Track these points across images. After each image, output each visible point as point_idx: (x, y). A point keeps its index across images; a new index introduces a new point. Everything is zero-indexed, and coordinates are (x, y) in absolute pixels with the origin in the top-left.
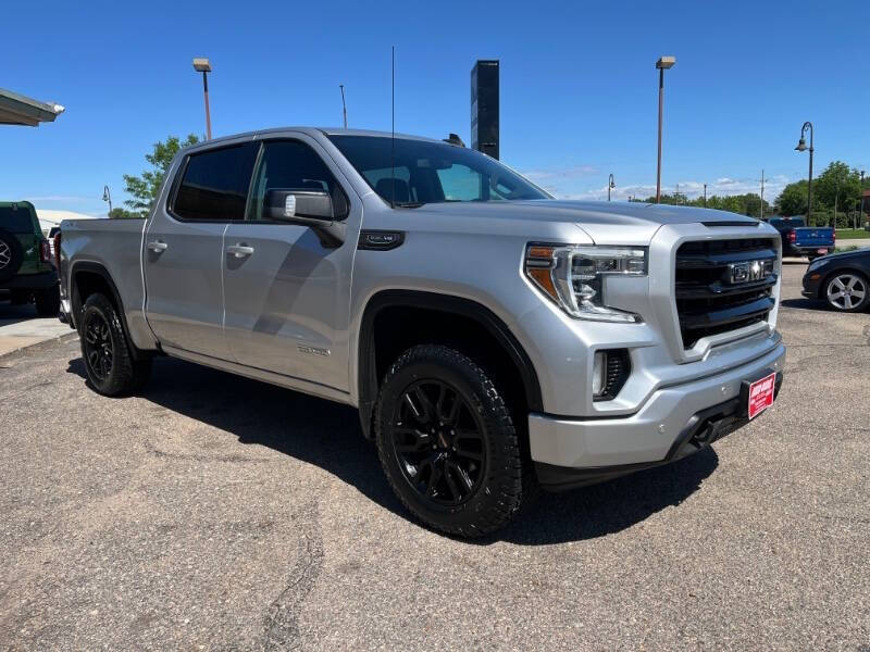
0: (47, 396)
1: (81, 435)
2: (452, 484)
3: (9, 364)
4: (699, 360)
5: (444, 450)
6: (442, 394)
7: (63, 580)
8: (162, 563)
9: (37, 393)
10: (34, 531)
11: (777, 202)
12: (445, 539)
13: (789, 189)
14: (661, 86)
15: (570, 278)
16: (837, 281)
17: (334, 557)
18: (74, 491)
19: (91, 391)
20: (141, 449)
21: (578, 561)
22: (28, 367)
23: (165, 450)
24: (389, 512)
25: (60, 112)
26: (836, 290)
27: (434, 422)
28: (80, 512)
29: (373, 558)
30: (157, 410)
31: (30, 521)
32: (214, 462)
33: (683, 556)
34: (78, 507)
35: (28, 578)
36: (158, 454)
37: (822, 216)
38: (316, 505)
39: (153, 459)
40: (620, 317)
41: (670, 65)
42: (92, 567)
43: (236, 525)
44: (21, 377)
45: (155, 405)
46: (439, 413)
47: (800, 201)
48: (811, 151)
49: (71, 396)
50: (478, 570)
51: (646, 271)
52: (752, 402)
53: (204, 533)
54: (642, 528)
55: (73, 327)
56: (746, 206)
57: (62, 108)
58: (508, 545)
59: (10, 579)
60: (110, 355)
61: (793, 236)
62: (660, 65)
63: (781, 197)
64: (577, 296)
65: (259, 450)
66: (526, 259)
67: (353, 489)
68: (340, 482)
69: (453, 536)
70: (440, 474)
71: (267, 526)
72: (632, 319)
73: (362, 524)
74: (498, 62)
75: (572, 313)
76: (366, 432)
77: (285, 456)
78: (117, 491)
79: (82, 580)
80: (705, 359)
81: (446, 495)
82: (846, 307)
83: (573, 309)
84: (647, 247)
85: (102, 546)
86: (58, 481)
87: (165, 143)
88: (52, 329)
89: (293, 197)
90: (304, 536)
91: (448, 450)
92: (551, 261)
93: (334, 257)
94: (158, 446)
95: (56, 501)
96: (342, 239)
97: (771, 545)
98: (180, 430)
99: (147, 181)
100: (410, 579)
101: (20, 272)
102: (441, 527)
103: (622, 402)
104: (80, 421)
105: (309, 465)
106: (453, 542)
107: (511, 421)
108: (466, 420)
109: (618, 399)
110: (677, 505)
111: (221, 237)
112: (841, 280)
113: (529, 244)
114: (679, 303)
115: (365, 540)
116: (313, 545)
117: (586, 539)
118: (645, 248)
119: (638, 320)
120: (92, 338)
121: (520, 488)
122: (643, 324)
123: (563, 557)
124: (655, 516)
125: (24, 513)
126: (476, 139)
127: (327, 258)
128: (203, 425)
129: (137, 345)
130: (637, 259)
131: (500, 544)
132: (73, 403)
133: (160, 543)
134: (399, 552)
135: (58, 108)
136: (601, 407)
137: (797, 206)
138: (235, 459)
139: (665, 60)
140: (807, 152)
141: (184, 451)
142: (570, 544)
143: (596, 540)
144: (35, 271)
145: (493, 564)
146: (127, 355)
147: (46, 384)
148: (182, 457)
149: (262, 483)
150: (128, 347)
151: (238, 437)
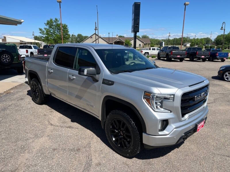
0: (22, 103)
1: (32, 117)
2: (123, 144)
3: (12, 91)
4: (186, 120)
5: (122, 135)
6: (122, 123)
7: (31, 165)
8: (54, 160)
9: (20, 102)
10: (23, 149)
11: (215, 40)
12: (121, 156)
13: (218, 36)
14: (185, 10)
15: (155, 101)
16: (227, 73)
17: (95, 161)
18: (31, 136)
19: (33, 102)
20: (47, 123)
21: (153, 165)
22: (17, 92)
23: (53, 124)
24: (108, 147)
25: (23, 22)
26: (226, 75)
27: (120, 129)
28: (34, 143)
29: (104, 162)
30: (50, 109)
31: (22, 146)
32: (65, 128)
33: (178, 164)
34: (33, 141)
35: (23, 164)
36: (51, 125)
37: (226, 46)
38: (90, 144)
39: (50, 126)
40: (166, 111)
41: (188, 4)
42: (37, 161)
43: (71, 149)
44: (15, 96)
45: (50, 108)
46: (121, 127)
47: (221, 41)
48: (224, 30)
49: (29, 104)
50: (129, 167)
51: (174, 100)
52: (198, 129)
53: (64, 152)
54: (169, 155)
55: (28, 85)
56: (206, 41)
57: (23, 21)
58: (136, 159)
59: (18, 164)
60: (38, 94)
61: (217, 54)
62: (185, 4)
63: (216, 38)
64: (156, 106)
65: (76, 125)
66: (144, 95)
67: (99, 139)
68: (96, 136)
69: (123, 156)
70: (121, 141)
71: (78, 150)
72: (169, 112)
73: (101, 151)
74: (140, 3)
75: (155, 110)
76: (103, 127)
77: (82, 127)
78: (42, 137)
79: (36, 165)
80: (187, 120)
81: (122, 146)
82: (229, 80)
83: (155, 109)
84: (175, 95)
85: (39, 155)
86: (27, 133)
87: (49, 20)
88: (22, 79)
89: (86, 70)
90: (87, 154)
91: (123, 136)
92: (150, 97)
93: (96, 84)
94: (51, 123)
95: (28, 139)
96: (98, 80)
97: (200, 162)
98: (56, 116)
99: (44, 30)
100: (113, 169)
101: (13, 63)
102: (120, 153)
103: (165, 132)
104: (31, 113)
105: (89, 130)
106: (123, 157)
107: (138, 133)
108: (127, 130)
109: (164, 131)
110: (178, 148)
111: (67, 72)
112: (228, 73)
113: (145, 92)
114: (181, 108)
115: (102, 156)
116: (90, 157)
117: (155, 158)
118: (174, 95)
119: (171, 112)
120: (34, 89)
121: (140, 148)
122: (172, 113)
123: (149, 164)
124: (172, 151)
125: (20, 143)
126: (133, 25)
127: (94, 84)
128: (62, 115)
129: (45, 93)
130: (172, 98)
131: (134, 159)
132: (29, 106)
133: (53, 154)
134: (110, 160)
135: (22, 21)
136: (160, 133)
137: (220, 42)
138: (70, 127)
139: (187, 3)
140: (223, 30)
141: (57, 124)
142: (151, 159)
143: (157, 159)
144: (17, 62)
145: (133, 165)
146: (43, 95)
147: (22, 99)
148: (57, 126)
149: (77, 136)
150: (43, 93)
151: (71, 120)
